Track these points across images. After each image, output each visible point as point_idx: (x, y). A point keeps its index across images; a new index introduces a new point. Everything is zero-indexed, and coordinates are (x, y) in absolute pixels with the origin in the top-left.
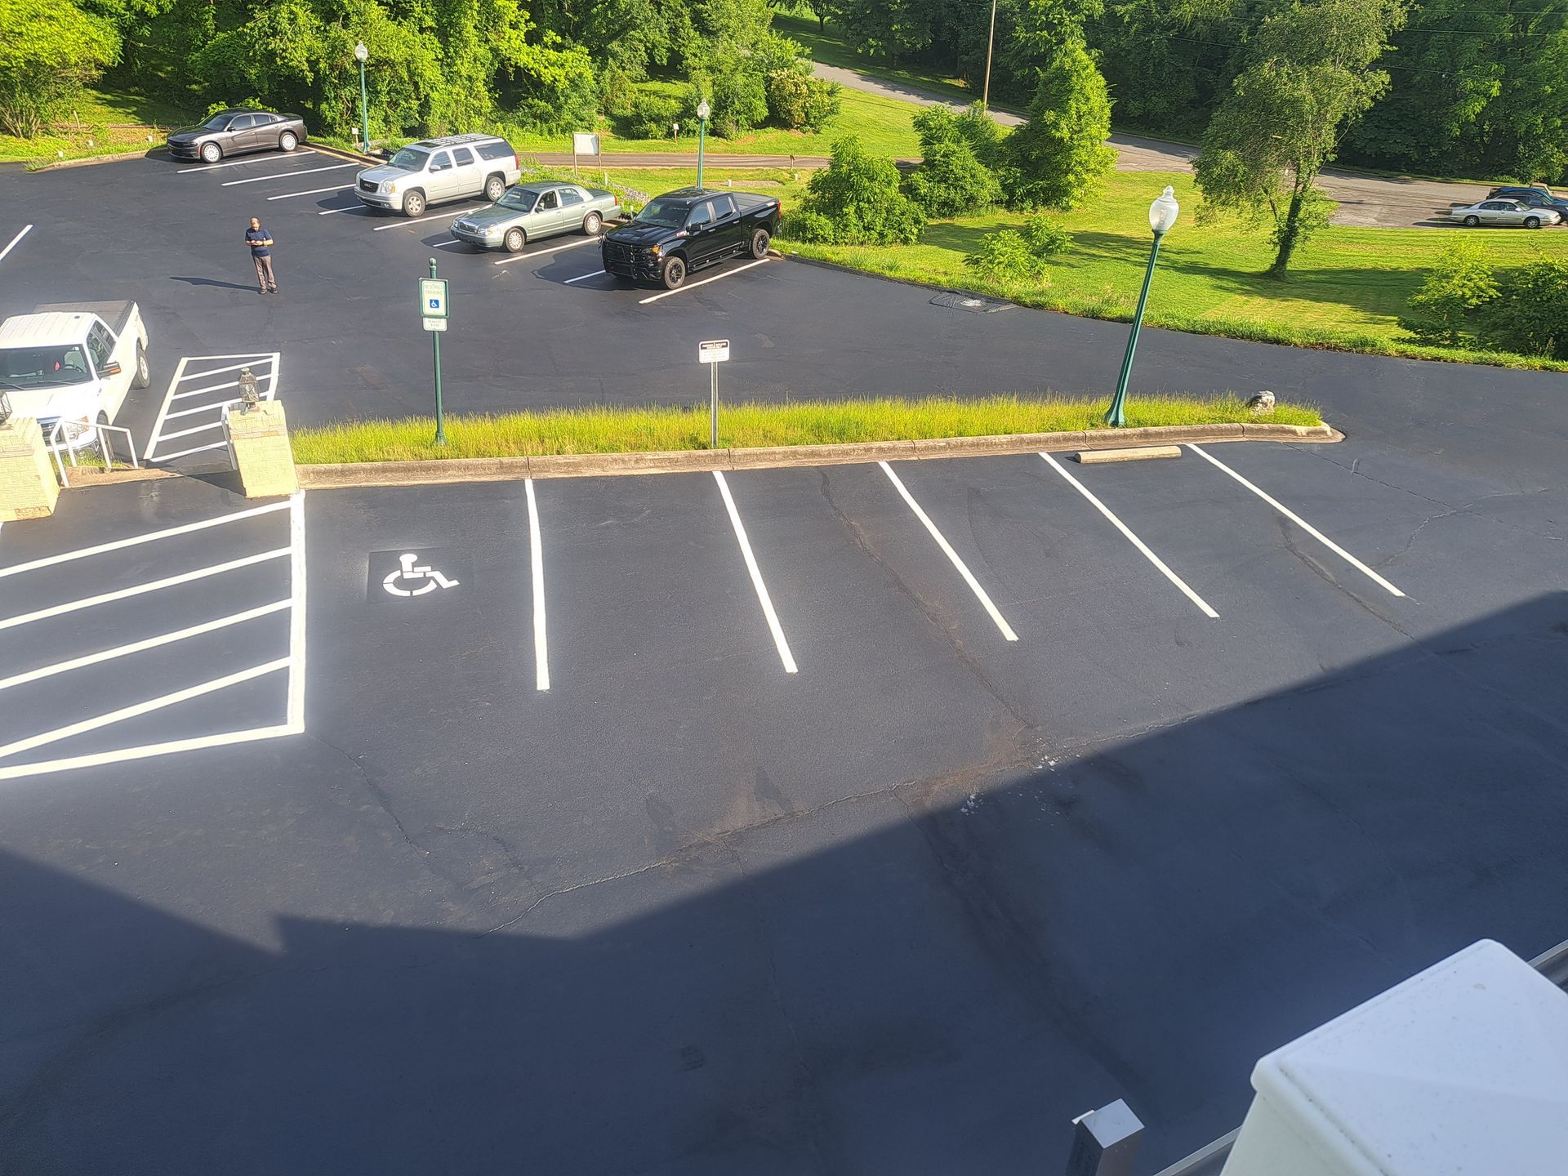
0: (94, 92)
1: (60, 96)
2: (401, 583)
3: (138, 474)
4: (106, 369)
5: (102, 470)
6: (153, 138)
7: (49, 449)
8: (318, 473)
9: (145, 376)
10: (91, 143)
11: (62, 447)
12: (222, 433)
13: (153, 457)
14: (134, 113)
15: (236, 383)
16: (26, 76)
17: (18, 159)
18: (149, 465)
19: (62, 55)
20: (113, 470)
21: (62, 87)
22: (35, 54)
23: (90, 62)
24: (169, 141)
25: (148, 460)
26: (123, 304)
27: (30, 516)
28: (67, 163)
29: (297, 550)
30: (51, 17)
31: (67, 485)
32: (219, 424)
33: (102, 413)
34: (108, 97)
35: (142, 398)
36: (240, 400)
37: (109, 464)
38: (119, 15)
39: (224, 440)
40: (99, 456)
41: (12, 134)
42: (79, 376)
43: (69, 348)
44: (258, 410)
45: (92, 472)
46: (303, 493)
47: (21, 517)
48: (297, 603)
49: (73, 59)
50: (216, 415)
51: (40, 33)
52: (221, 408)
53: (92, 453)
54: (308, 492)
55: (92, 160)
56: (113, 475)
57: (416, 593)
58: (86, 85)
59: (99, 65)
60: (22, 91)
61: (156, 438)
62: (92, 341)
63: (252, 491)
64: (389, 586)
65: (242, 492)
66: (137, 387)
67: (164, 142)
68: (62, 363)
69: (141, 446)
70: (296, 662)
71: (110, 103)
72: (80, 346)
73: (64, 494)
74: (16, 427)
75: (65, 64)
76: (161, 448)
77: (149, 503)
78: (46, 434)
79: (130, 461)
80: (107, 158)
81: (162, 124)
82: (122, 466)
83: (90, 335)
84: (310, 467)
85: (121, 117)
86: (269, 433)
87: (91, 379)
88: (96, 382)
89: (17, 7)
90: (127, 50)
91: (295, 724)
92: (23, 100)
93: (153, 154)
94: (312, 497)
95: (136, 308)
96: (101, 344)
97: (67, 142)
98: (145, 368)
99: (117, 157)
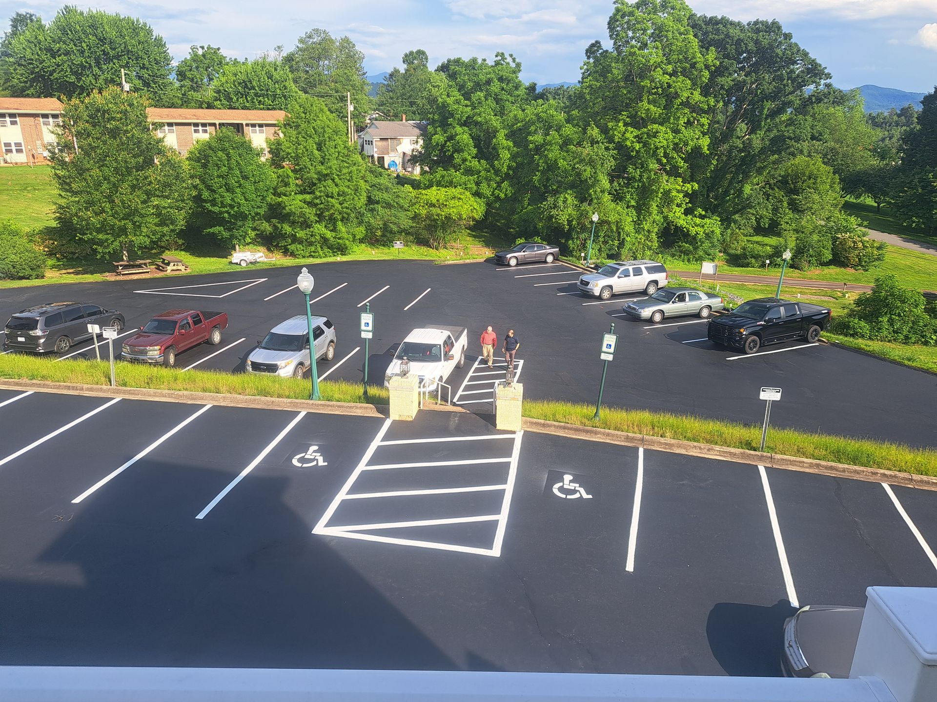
0: (468, 231)
1: (455, 232)
2: (561, 489)
3: (449, 408)
4: (448, 357)
5: (436, 403)
6: (488, 253)
7: (419, 390)
8: (531, 423)
9: (462, 362)
10: (462, 253)
11: (424, 390)
12: (492, 395)
13: (457, 401)
14: (483, 241)
15: (505, 372)
16: (443, 223)
17: (431, 259)
18: (454, 404)
19: (460, 215)
20: (440, 404)
21: (456, 228)
22: (450, 214)
23: (470, 218)
24: (496, 255)
25: (454, 402)
26: (461, 328)
27: (404, 419)
28: (451, 262)
29: (514, 460)
30: (460, 198)
31: (422, 408)
32: (492, 390)
33: (441, 377)
34: (474, 233)
35: (459, 372)
36: (505, 380)
37: (439, 401)
38: (488, 198)
39: (492, 398)
40: (436, 397)
41: (431, 248)
42: (437, 359)
43: (435, 345)
44: (511, 387)
45: (433, 403)
46: (522, 432)
47: (400, 419)
48: (509, 487)
49: (464, 216)
50: (492, 386)
51: (454, 205)
52: (495, 383)
53: (434, 395)
54: (525, 431)
55: (461, 262)
56: (440, 407)
57: (569, 497)
58: (466, 228)
59: (474, 219)
60: (440, 229)
61: (460, 392)
62: (445, 342)
63: (499, 426)
64: (555, 491)
65: (495, 425)
66: (457, 367)
67: (493, 256)
68: (431, 352)
69: (454, 395)
70: (502, 518)
71: (474, 236)
72: (440, 345)
73: (420, 412)
74: (409, 378)
75: (460, 219)
76: (462, 398)
77: (454, 422)
78: (420, 383)
79: (447, 402)
80: (468, 261)
81: (494, 247)
82: (443, 403)
83: (445, 341)
84: (529, 419)
85: (477, 243)
86: (513, 399)
87: (440, 360)
88: (443, 363)
89: (447, 193)
90: (487, 214)
91: (496, 551)
92: (440, 233)
93: (488, 261)
94: (527, 436)
95: (466, 331)
96: (449, 344)
97: (452, 252)
98: (463, 359)
99: (472, 261)
